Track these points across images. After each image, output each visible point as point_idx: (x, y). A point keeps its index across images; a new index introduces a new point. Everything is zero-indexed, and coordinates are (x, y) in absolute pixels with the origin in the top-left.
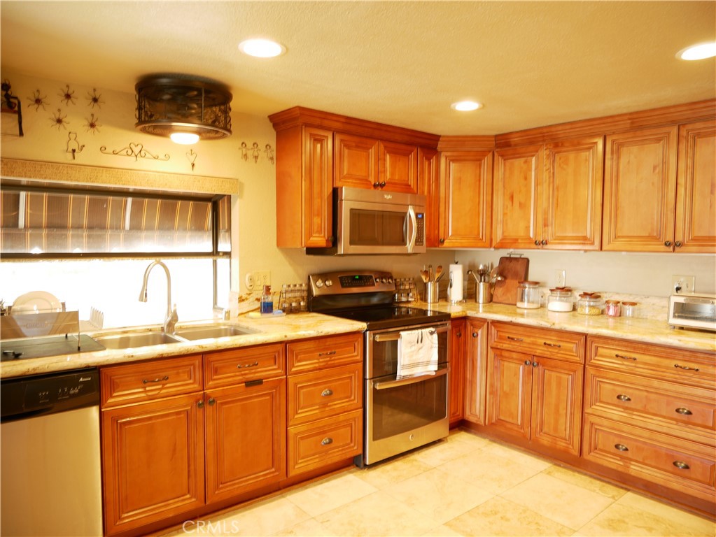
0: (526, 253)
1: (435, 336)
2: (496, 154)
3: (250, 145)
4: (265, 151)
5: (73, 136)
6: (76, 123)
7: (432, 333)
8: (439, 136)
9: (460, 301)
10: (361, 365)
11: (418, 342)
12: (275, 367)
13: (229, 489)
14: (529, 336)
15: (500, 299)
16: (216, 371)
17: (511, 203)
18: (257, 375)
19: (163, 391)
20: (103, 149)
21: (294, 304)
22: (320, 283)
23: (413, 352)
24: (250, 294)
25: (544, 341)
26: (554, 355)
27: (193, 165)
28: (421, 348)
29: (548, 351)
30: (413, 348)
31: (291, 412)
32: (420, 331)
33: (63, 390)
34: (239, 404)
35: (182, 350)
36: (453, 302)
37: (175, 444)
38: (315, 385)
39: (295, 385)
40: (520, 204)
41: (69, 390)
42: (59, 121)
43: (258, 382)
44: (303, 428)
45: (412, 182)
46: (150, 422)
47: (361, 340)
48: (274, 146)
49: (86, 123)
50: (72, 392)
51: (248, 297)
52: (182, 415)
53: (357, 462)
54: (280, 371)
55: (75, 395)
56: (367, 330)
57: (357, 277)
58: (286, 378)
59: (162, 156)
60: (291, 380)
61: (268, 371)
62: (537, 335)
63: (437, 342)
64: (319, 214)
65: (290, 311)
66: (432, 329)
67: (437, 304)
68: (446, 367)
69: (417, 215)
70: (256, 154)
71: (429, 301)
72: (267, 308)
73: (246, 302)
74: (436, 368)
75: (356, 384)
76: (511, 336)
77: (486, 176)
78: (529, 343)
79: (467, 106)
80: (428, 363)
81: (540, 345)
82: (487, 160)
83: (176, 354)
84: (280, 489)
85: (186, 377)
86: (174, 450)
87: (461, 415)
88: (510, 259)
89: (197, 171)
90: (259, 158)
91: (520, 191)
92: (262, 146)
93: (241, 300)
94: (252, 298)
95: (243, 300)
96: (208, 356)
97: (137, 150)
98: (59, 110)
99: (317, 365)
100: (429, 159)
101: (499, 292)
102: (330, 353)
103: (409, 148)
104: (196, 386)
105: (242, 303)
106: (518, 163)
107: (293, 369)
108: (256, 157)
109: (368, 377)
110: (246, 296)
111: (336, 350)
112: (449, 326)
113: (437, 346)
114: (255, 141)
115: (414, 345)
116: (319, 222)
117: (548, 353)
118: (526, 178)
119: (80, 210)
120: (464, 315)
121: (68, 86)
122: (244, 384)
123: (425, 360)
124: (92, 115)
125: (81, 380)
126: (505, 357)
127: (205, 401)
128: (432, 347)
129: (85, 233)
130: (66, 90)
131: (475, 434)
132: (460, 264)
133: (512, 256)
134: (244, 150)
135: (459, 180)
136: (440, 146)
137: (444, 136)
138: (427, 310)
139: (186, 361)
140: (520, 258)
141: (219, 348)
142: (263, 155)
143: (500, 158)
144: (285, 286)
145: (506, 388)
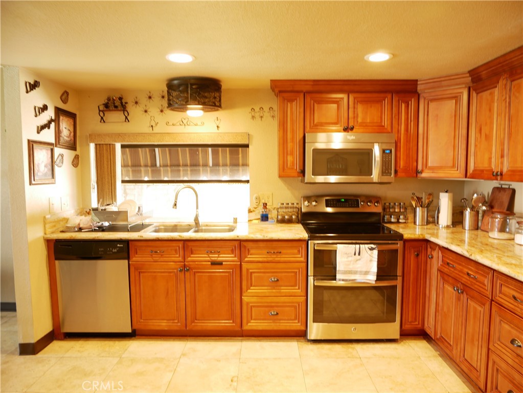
1: (375, 252)
2: (471, 89)
3: (257, 109)
4: (268, 112)
5: (152, 118)
6: (154, 111)
7: (372, 249)
10: (304, 265)
11: (355, 254)
12: (232, 255)
13: (201, 324)
15: (486, 227)
16: (192, 253)
17: (480, 135)
18: (219, 259)
19: (161, 259)
20: (167, 124)
21: (286, 217)
22: (306, 203)
23: (351, 261)
24: (256, 208)
25: (467, 271)
26: (472, 285)
27: (218, 127)
28: (360, 260)
29: (470, 281)
30: (350, 259)
31: (244, 287)
32: (358, 246)
33: (110, 249)
34: (207, 274)
35: (169, 237)
36: (441, 226)
37: (168, 289)
38: (264, 272)
39: (248, 270)
40: (486, 135)
41: (112, 249)
42: (146, 111)
43: (220, 264)
44: (254, 299)
45: (386, 123)
46: (155, 274)
47: (304, 246)
48: (275, 107)
49: (159, 110)
50: (114, 251)
51: (255, 210)
52: (172, 274)
54: (236, 259)
55: (115, 252)
56: (308, 240)
57: (343, 200)
58: (241, 264)
59: (199, 123)
60: (245, 266)
61: (227, 258)
62: (464, 264)
63: (376, 257)
64: (292, 154)
65: (282, 221)
66: (373, 246)
67: (425, 227)
68: (397, 279)
69: (383, 151)
70: (262, 115)
71: (418, 224)
72: (265, 218)
73: (253, 213)
74: (374, 278)
75: (301, 278)
76: (449, 261)
78: (459, 271)
79: (379, 57)
80: (367, 273)
81: (464, 274)
83: (166, 239)
84: (243, 336)
85: (174, 253)
86: (168, 293)
87: (420, 326)
88: (501, 189)
89: (221, 130)
90: (264, 117)
91: (486, 123)
92: (266, 109)
93: (250, 211)
94: (257, 211)
95: (251, 212)
96: (187, 242)
97: (185, 122)
98: (146, 106)
99: (265, 259)
100: (406, 102)
101: (486, 220)
102: (277, 252)
103: (382, 95)
104: (180, 259)
105: (251, 214)
106: (486, 95)
107: (246, 259)
108: (262, 117)
109: (309, 274)
110: (254, 209)
111: (282, 251)
112: (399, 245)
113: (377, 260)
114: (261, 106)
115: (351, 256)
116: (292, 159)
117: (469, 282)
118: (490, 110)
119: (184, 156)
120: (421, 237)
121: (150, 92)
122: (210, 263)
123: (364, 270)
124: (162, 105)
125: (118, 245)
126: (446, 281)
127: (185, 269)
128: (371, 261)
129: (189, 169)
130: (149, 94)
132: (450, 192)
133: (503, 187)
134: (253, 113)
135: (436, 117)
136: (419, 88)
137: (420, 80)
139: (174, 244)
140: (509, 188)
141: (192, 239)
142: (267, 114)
143: (474, 92)
144: (279, 204)
145: (445, 309)
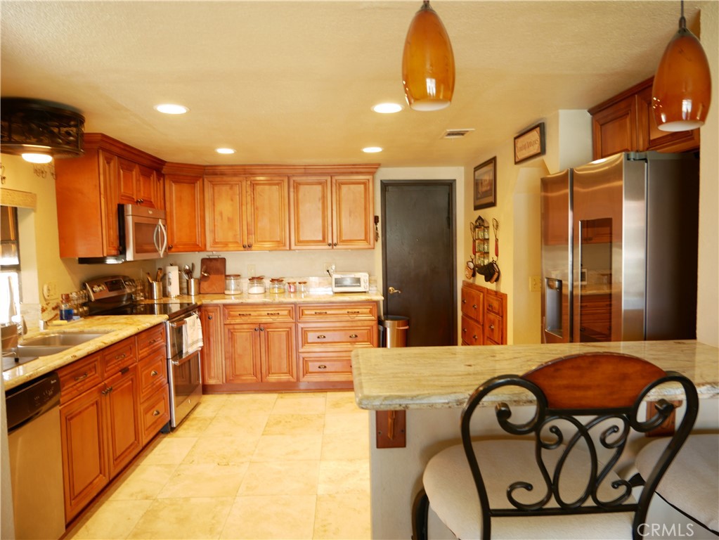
0: (222, 255)
1: (199, 320)
2: (205, 180)
7: (197, 318)
8: (166, 162)
9: (178, 296)
11: (193, 325)
12: (132, 356)
14: (255, 311)
15: (207, 291)
18: (125, 364)
19: (85, 386)
23: (192, 333)
25: (266, 313)
26: (275, 320)
28: (194, 330)
29: (270, 318)
36: (173, 296)
40: (228, 218)
43: (127, 369)
45: (153, 200)
53: (168, 429)
56: (167, 321)
57: (114, 282)
61: (129, 359)
62: (262, 309)
63: (200, 324)
66: (196, 315)
67: (161, 299)
71: (155, 298)
73: (47, 311)
74: (201, 344)
76: (241, 313)
77: (198, 196)
78: (256, 316)
80: (198, 341)
81: (265, 316)
82: (198, 184)
88: (210, 260)
99: (148, 351)
100: (159, 180)
101: (205, 285)
103: (150, 171)
106: (225, 188)
109: (170, 356)
115: (192, 328)
117: (271, 320)
122: (120, 373)
123: (197, 338)
125: (52, 382)
126: (238, 329)
131: (212, 394)
132: (175, 265)
133: (211, 257)
135: (180, 199)
136: (165, 170)
137: (169, 162)
138: (154, 304)
140: (219, 258)
143: (209, 183)
145: (240, 351)
